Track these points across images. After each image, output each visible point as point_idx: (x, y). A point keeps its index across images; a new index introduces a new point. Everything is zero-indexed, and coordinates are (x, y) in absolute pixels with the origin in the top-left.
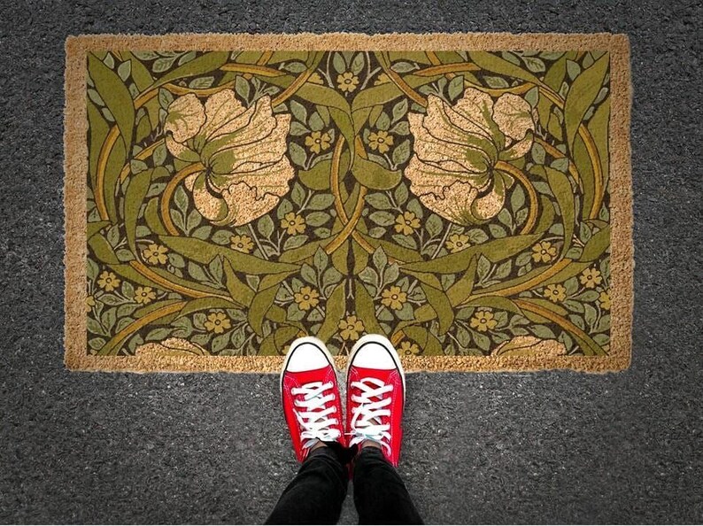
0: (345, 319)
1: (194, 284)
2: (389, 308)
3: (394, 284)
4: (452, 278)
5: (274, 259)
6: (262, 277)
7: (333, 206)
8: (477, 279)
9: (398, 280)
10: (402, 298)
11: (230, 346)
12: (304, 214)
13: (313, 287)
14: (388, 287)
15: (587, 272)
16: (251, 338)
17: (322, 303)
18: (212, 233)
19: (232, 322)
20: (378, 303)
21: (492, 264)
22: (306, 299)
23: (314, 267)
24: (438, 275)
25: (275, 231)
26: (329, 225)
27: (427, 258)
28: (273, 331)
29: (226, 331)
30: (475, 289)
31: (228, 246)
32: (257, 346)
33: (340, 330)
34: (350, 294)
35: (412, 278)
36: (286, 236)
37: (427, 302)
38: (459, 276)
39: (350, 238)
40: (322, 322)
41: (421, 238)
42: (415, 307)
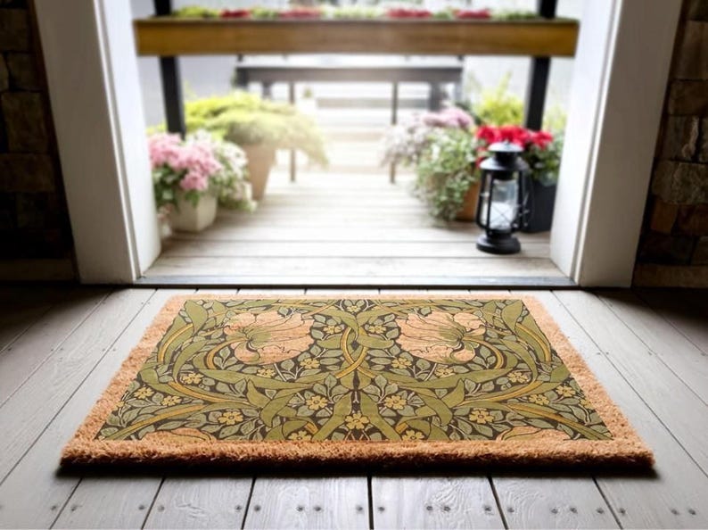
0: (351, 415)
1: (219, 395)
2: (392, 409)
3: (395, 394)
4: (445, 392)
5: (292, 381)
6: (278, 391)
7: (342, 355)
8: (467, 392)
9: (397, 392)
10: (403, 402)
11: (239, 433)
12: (319, 359)
13: (322, 396)
14: (390, 396)
15: (560, 388)
16: (259, 428)
17: (329, 406)
18: (243, 368)
19: (245, 417)
20: (382, 405)
21: (477, 384)
22: (315, 403)
23: (325, 385)
24: (433, 390)
25: (295, 366)
26: (340, 364)
27: (420, 380)
28: (282, 423)
29: (237, 423)
30: (465, 397)
31: (255, 374)
32: (264, 434)
33: (346, 423)
34: (356, 400)
35: (409, 392)
36: (304, 369)
37: (426, 405)
38: (450, 390)
39: (356, 370)
40: (330, 417)
41: (414, 371)
42: (415, 408)
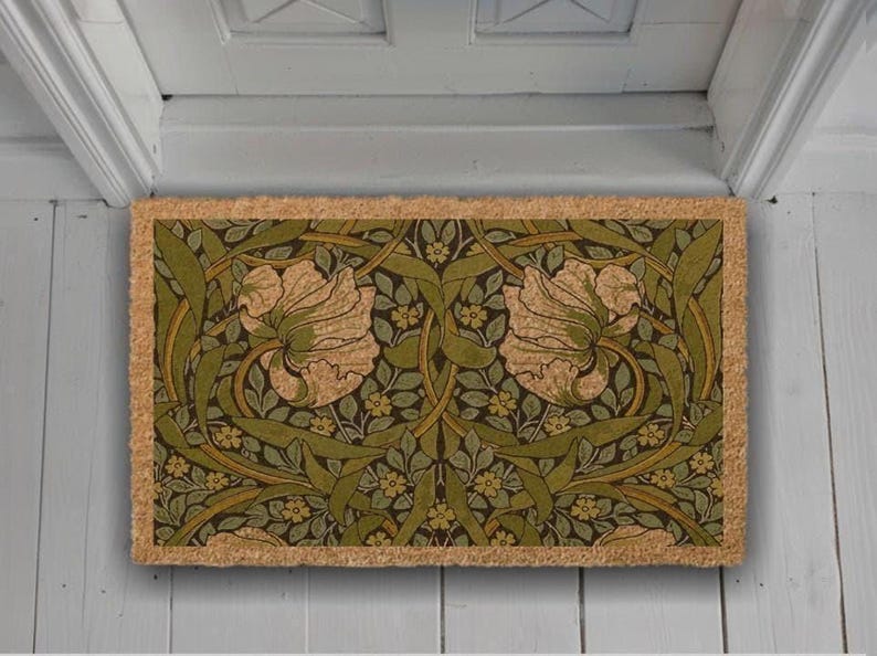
0: (435, 506)
1: (271, 470)
2: (483, 495)
3: (488, 469)
4: (551, 463)
5: (357, 442)
6: (344, 461)
7: (421, 386)
8: (578, 464)
9: (491, 466)
10: (497, 484)
11: (310, 536)
12: (390, 394)
13: (399, 473)
14: (482, 472)
15: (698, 457)
16: (331, 528)
17: (410, 490)
18: (290, 416)
19: (312, 510)
20: (470, 489)
21: (595, 448)
22: (392, 485)
23: (400, 451)
24: (536, 460)
25: (358, 413)
26: (417, 406)
27: (523, 442)
28: (357, 520)
29: (305, 519)
30: (575, 475)
31: (307, 428)
32: (339, 537)
33: (429, 519)
34: (441, 480)
35: (507, 464)
36: (372, 418)
37: (524, 489)
38: (558, 461)
39: (440, 420)
40: (409, 510)
41: (517, 420)
42: (511, 494)
